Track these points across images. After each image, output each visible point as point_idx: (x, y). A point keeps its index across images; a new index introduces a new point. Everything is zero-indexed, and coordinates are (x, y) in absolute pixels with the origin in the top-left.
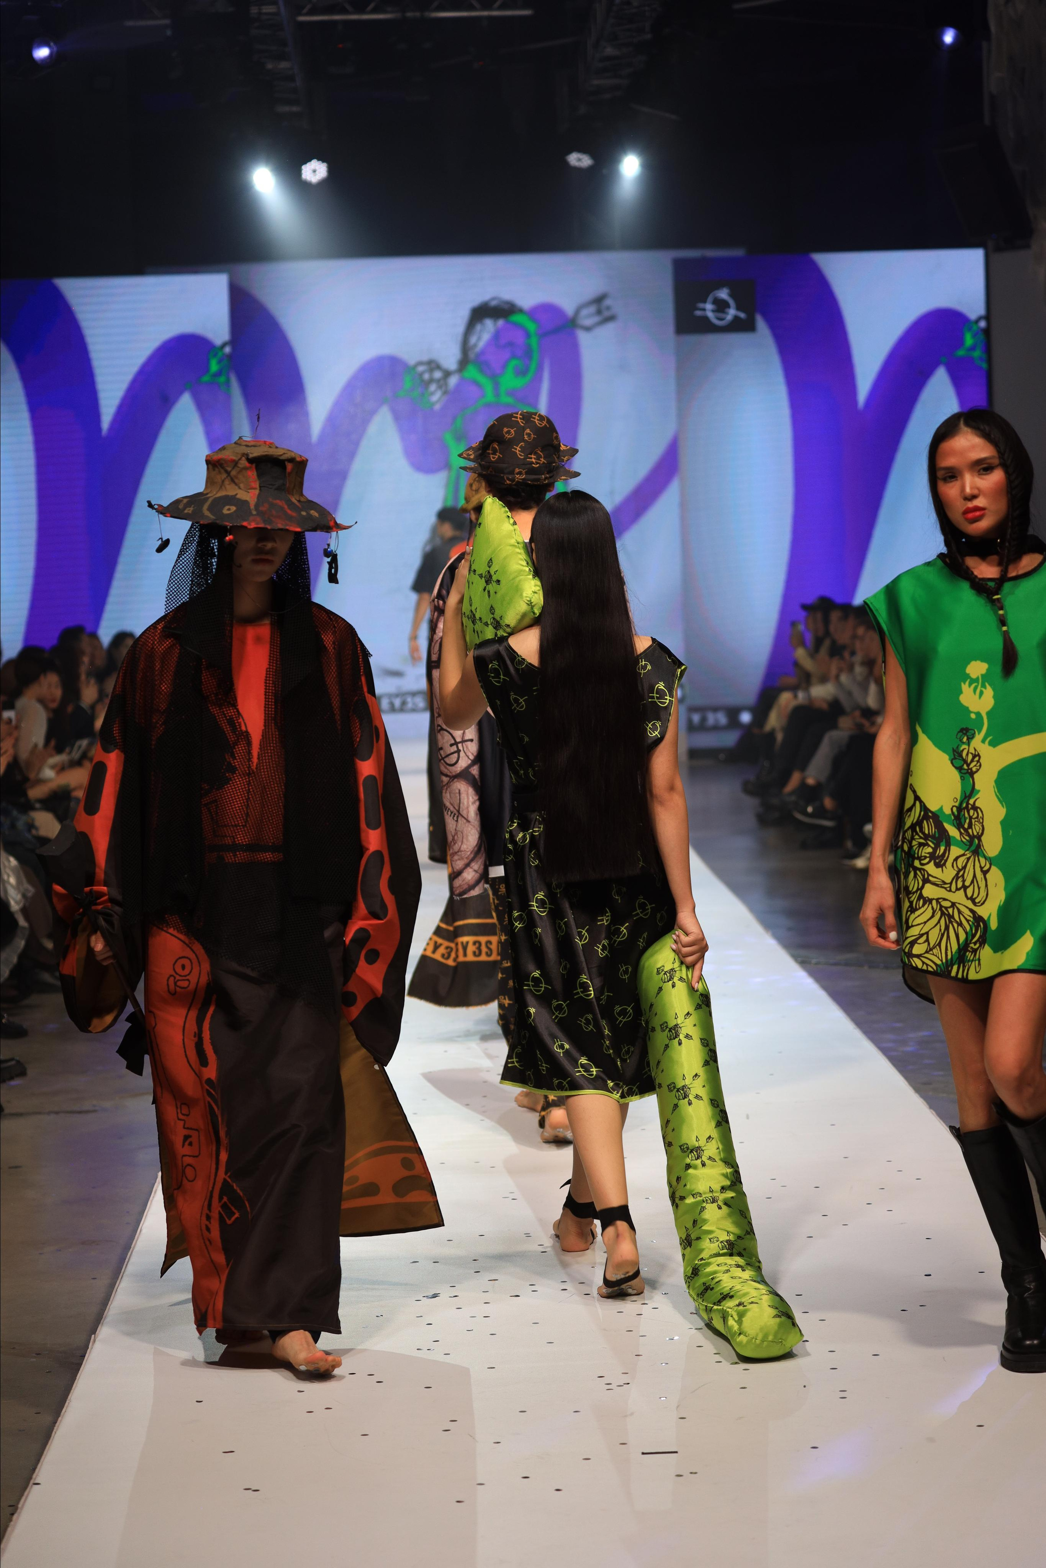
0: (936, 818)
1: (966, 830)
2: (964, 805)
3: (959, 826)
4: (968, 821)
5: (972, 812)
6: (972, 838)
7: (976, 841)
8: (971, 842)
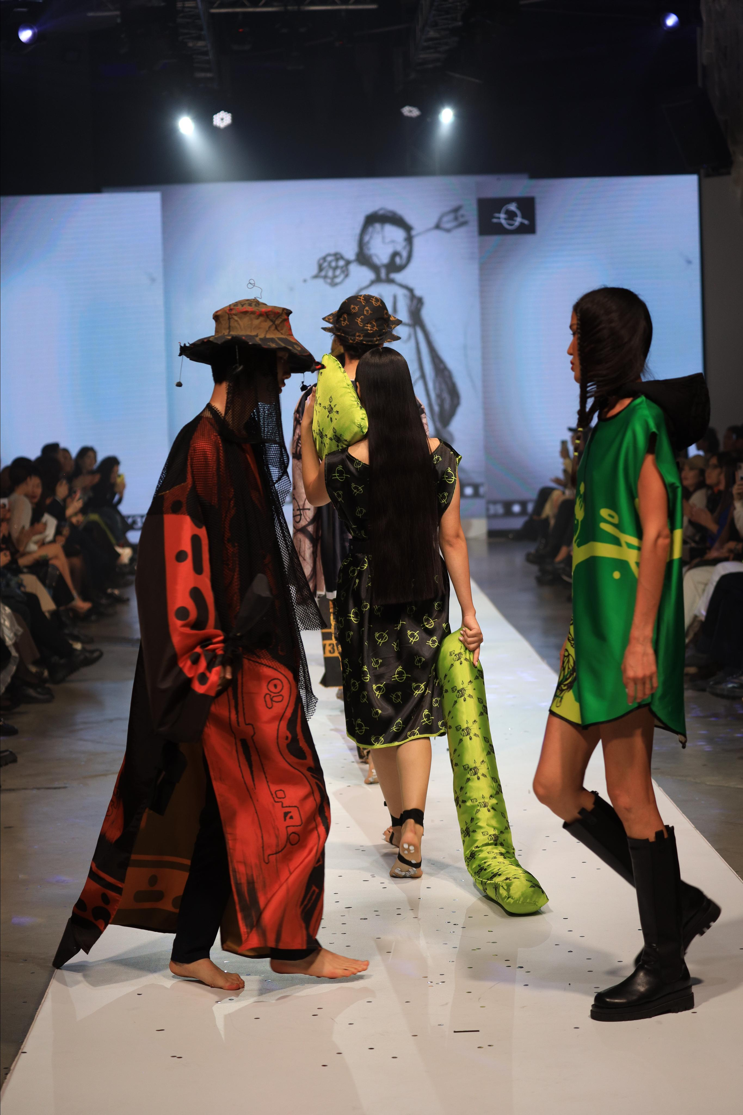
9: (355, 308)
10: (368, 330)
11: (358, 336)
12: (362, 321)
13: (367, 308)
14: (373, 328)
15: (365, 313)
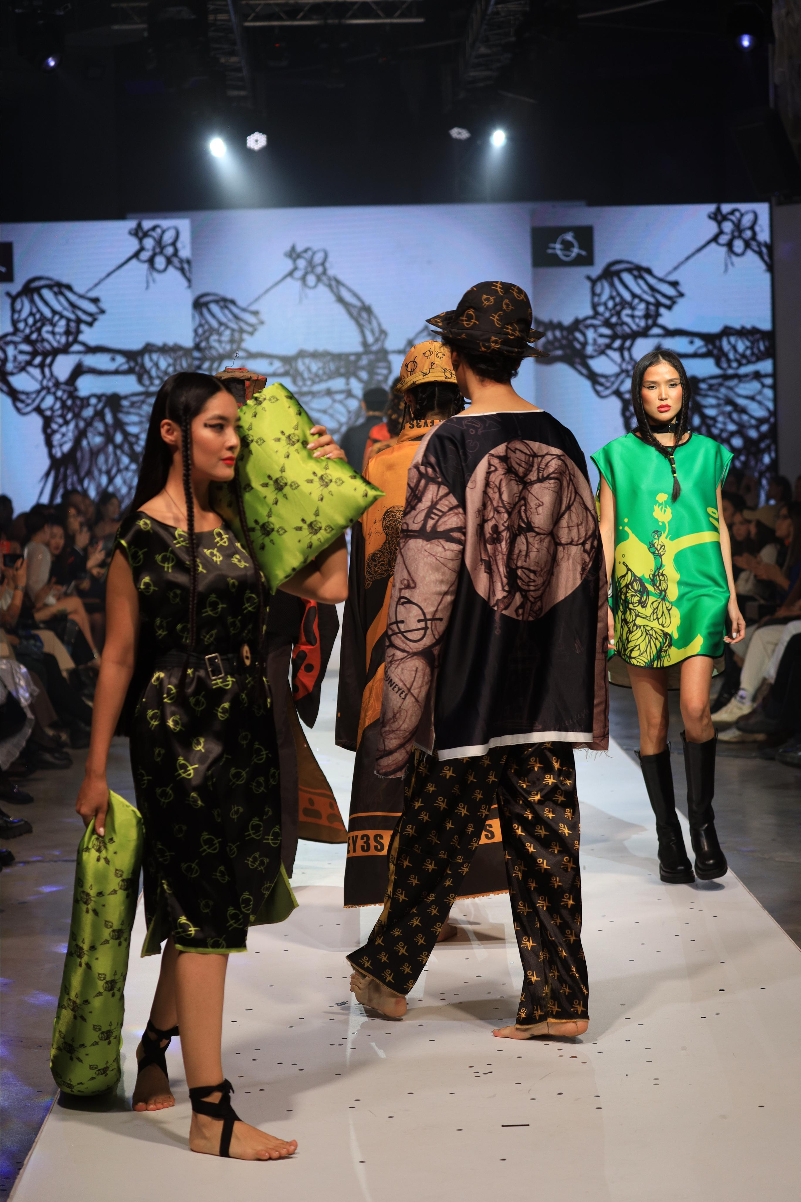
0: (640, 580)
2: (657, 573)
3: (654, 585)
4: (659, 582)
5: (661, 577)
6: (661, 591)
7: (663, 593)
8: (661, 594)
9: (488, 301)
10: (508, 334)
11: (493, 342)
12: (501, 319)
13: (506, 301)
14: (514, 332)
15: (504, 307)
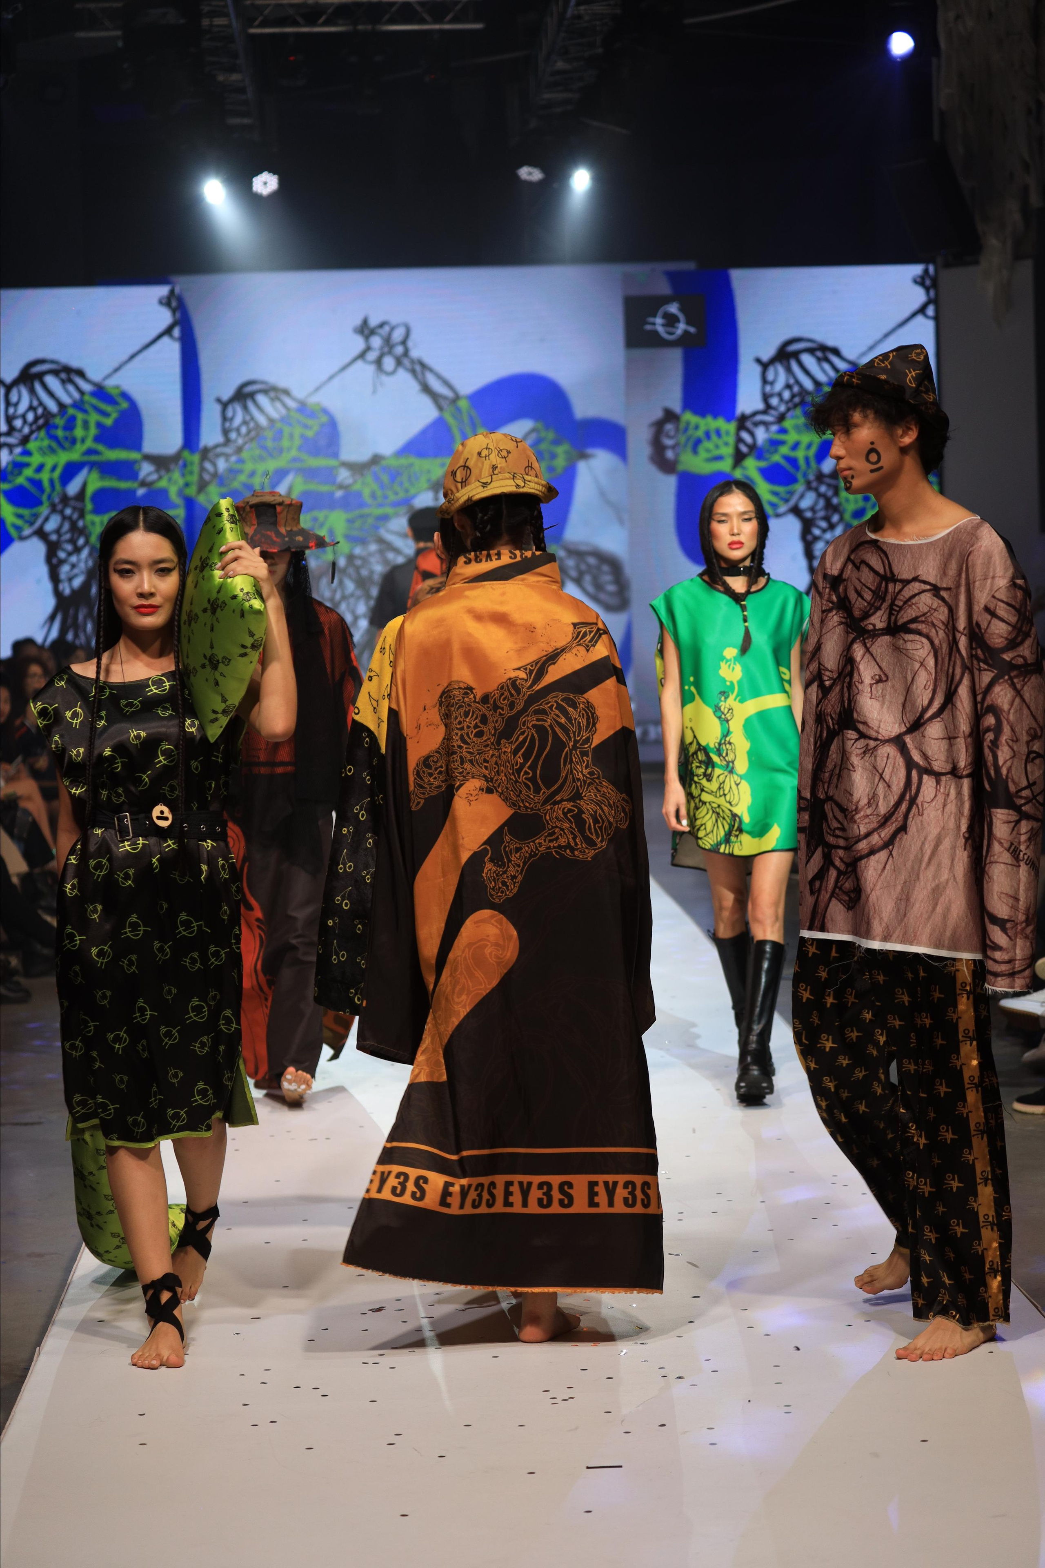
0: (705, 750)
1: (724, 758)
2: (723, 741)
3: (720, 755)
4: (725, 752)
5: (728, 746)
6: (728, 762)
7: (731, 765)
8: (728, 766)
